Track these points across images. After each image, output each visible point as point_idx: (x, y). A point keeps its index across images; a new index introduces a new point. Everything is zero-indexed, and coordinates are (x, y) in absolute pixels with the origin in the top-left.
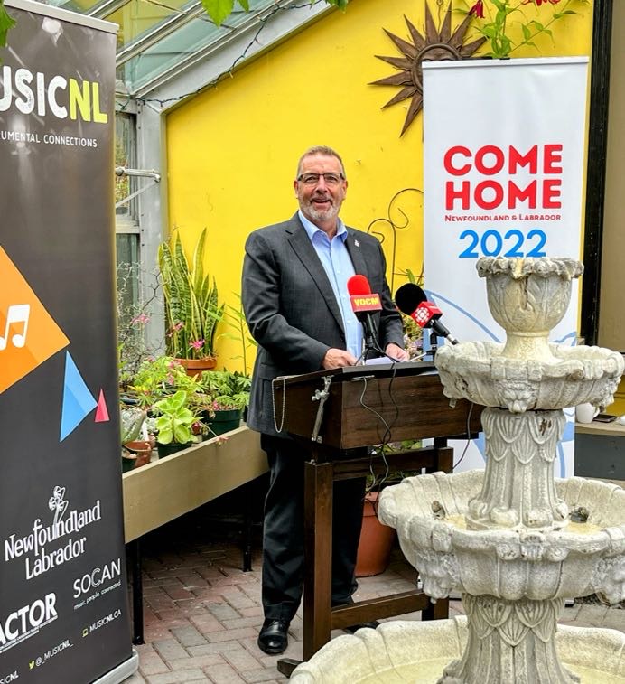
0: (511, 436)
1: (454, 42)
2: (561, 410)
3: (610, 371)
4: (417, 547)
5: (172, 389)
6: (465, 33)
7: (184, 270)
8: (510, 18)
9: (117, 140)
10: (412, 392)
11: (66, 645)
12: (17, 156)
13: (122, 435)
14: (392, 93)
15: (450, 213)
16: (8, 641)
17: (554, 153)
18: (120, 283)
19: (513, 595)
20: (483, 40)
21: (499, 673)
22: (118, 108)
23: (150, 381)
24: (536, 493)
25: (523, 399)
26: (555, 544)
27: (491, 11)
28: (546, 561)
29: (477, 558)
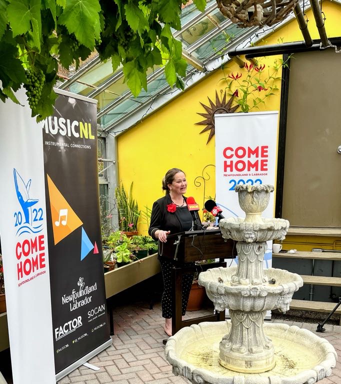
0: (247, 252)
1: (227, 107)
2: (265, 242)
3: (284, 227)
4: (212, 293)
5: (122, 242)
6: (231, 103)
7: (125, 197)
8: (248, 97)
9: (98, 150)
10: (211, 241)
11: (86, 335)
12: (61, 152)
13: (104, 259)
14: (203, 127)
15: (225, 173)
16: (65, 333)
17: (265, 149)
18: (101, 203)
19: (248, 310)
20: (238, 106)
21: (242, 338)
22: (98, 135)
23: (113, 240)
24: (256, 273)
25: (252, 238)
26: (262, 291)
27: (241, 94)
28: (260, 297)
29: (234, 296)
